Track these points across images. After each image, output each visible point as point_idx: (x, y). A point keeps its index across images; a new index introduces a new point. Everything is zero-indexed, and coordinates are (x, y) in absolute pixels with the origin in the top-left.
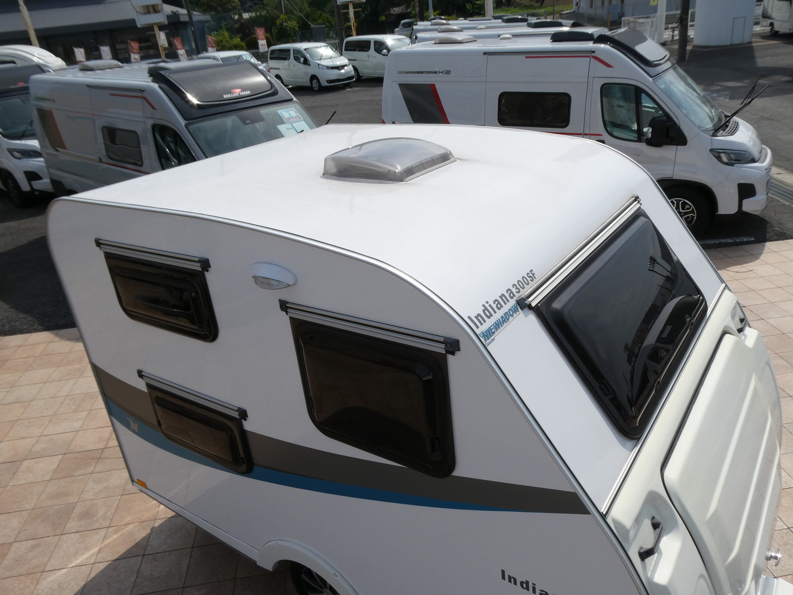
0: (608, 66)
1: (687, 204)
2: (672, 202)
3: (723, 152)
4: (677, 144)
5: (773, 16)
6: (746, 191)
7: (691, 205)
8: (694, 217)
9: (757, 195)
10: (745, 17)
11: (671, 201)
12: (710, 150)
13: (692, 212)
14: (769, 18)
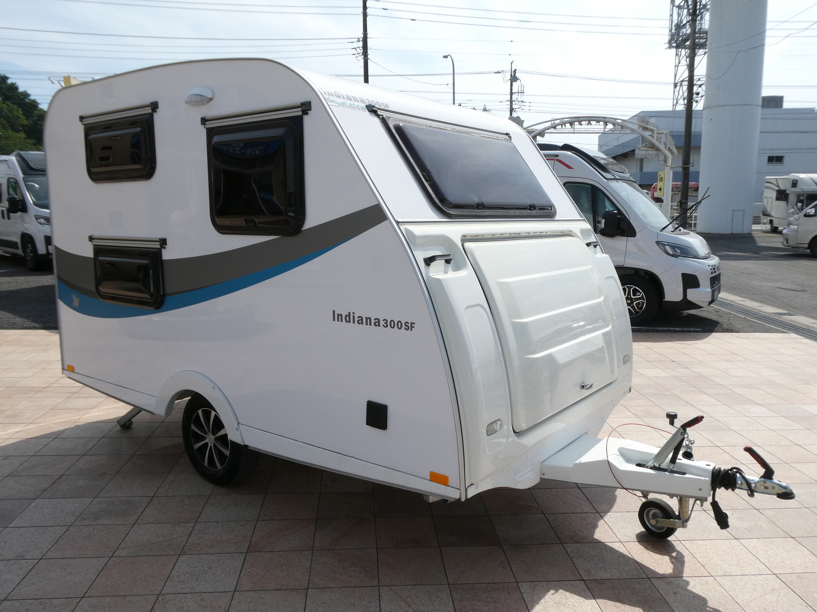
0: (570, 167)
1: (639, 291)
2: (624, 290)
3: (667, 245)
4: (627, 236)
5: (772, 214)
6: (690, 281)
7: (641, 291)
8: (643, 303)
9: (700, 286)
10: (744, 210)
11: (623, 288)
12: (656, 242)
13: (642, 298)
14: (769, 215)
